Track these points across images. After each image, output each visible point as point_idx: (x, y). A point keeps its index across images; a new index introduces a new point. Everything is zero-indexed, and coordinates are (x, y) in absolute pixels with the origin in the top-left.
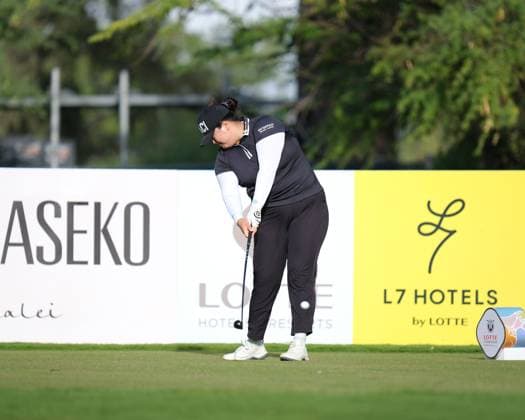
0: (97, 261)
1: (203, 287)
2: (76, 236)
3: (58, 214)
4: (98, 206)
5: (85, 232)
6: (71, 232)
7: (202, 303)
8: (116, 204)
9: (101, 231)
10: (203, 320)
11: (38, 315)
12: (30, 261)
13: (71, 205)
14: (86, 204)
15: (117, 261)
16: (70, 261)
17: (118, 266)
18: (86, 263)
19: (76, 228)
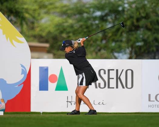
0: (117, 87)
1: (150, 95)
2: (110, 80)
3: (105, 73)
4: (117, 70)
5: (113, 78)
6: (109, 78)
7: (150, 100)
8: (123, 70)
9: (118, 78)
10: (150, 105)
11: (99, 104)
12: (96, 87)
13: (109, 70)
14: (114, 70)
15: (123, 87)
16: (109, 87)
17: (124, 89)
18: (113, 88)
19: (110, 77)
